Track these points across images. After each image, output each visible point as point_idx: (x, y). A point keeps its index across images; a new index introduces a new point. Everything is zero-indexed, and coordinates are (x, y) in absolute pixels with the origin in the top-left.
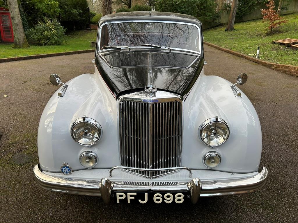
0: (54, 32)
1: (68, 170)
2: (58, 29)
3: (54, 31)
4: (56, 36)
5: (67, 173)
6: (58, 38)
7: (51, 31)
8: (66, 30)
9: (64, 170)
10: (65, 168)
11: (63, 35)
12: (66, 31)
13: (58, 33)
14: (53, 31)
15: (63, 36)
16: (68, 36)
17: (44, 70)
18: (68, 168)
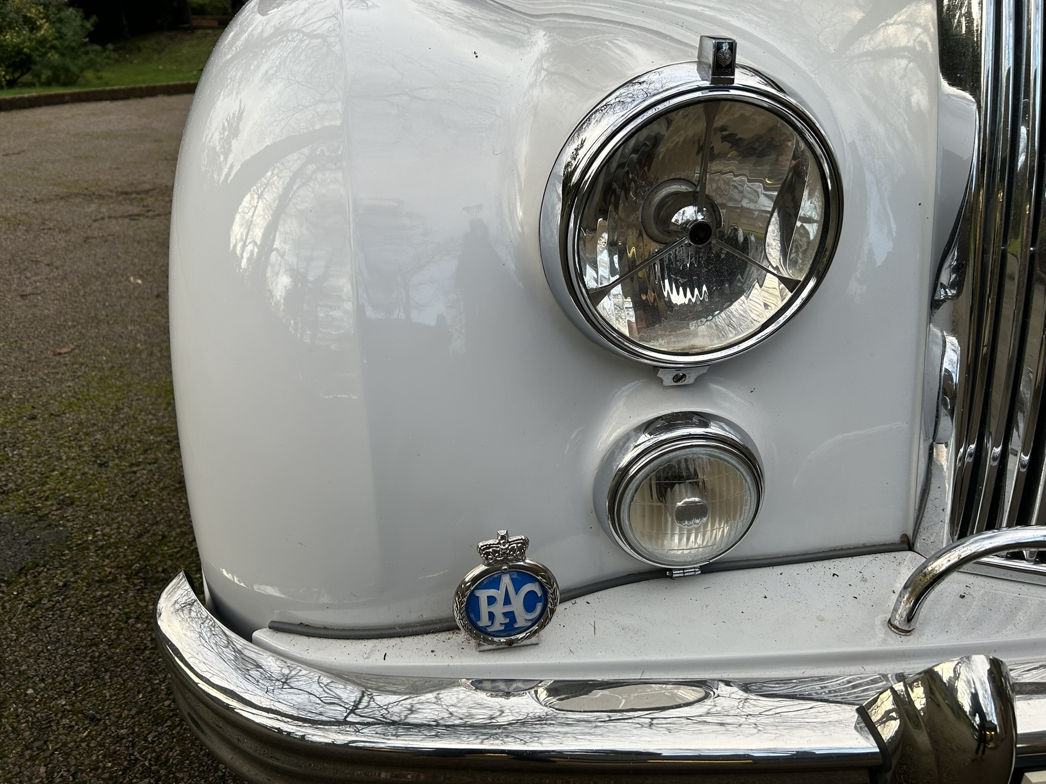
0: (42, 32)
1: (530, 602)
2: (60, 20)
3: (45, 30)
4: (53, 47)
5: (510, 627)
6: (62, 55)
7: (32, 30)
8: (93, 25)
9: (484, 608)
10: (495, 584)
11: (85, 44)
12: (92, 29)
13: (61, 36)
14: (39, 28)
15: (83, 49)
16: (105, 50)
17: (26, 148)
18: (528, 588)
